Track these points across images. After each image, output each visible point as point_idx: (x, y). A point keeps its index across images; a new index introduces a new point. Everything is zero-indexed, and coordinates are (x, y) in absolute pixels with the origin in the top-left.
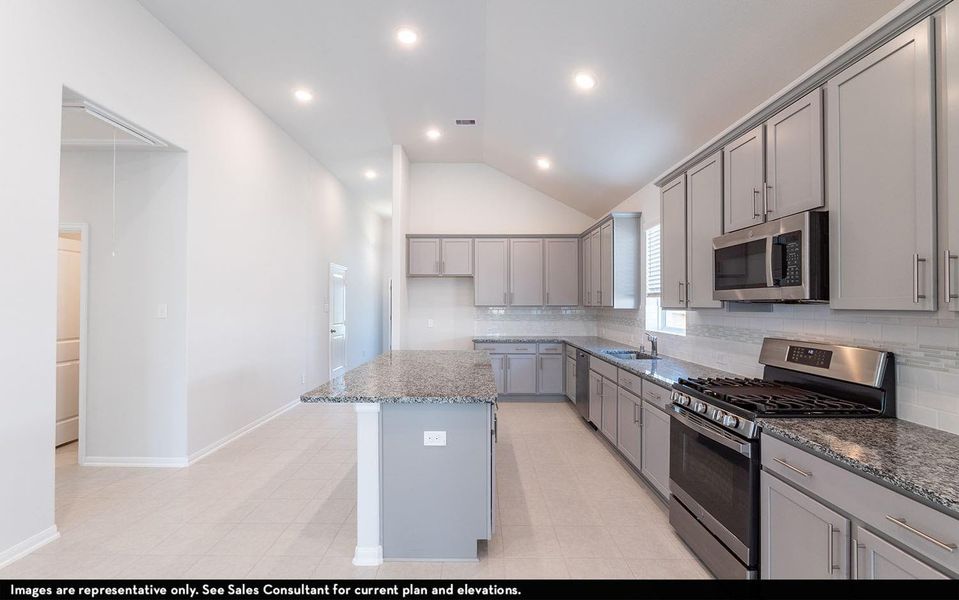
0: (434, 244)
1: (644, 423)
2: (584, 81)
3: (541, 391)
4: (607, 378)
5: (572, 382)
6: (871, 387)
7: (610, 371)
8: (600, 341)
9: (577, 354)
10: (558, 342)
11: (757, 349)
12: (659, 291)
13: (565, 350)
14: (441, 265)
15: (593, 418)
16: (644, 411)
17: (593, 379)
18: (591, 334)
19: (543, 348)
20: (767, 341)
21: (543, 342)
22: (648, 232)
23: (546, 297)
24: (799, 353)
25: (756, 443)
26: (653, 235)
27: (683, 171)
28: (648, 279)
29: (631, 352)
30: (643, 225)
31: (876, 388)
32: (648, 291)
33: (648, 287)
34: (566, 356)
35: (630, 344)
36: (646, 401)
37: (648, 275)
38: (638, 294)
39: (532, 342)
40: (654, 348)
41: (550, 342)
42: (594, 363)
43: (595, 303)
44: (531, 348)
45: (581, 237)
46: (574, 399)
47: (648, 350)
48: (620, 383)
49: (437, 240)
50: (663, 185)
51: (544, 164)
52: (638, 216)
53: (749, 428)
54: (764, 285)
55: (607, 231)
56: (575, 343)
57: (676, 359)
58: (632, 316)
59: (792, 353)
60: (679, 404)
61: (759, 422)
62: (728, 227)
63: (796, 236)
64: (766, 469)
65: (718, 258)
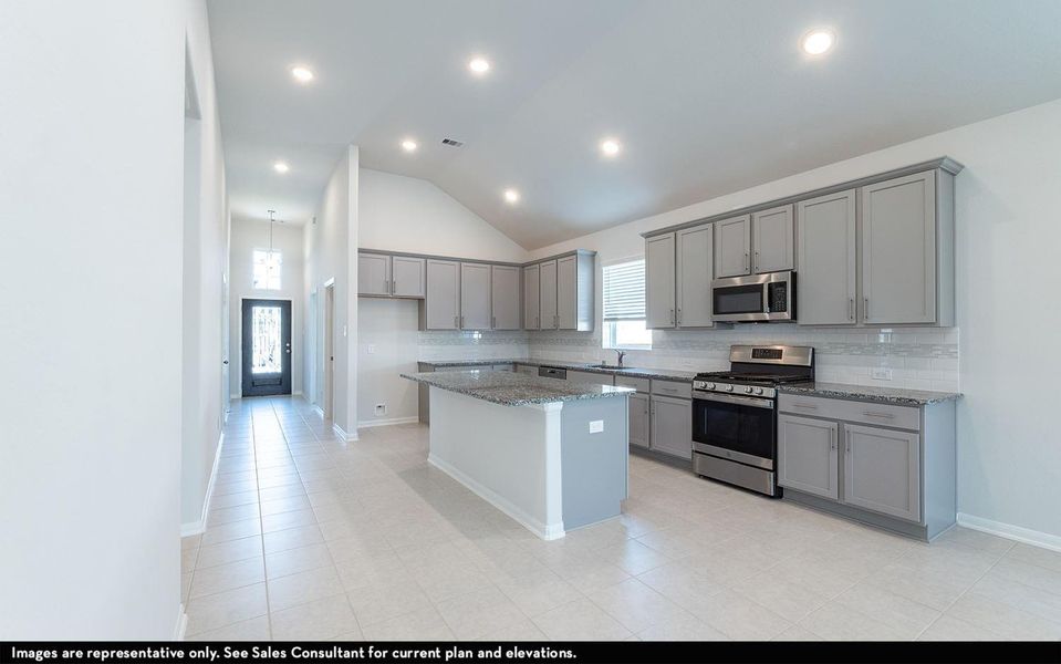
0: (384, 261)
1: (655, 412)
2: (610, 148)
9: (541, 372)
10: (510, 363)
12: (644, 316)
14: (391, 285)
16: (655, 403)
20: (735, 347)
21: (497, 363)
22: (604, 269)
23: (493, 321)
25: (775, 400)
27: (673, 230)
28: (604, 307)
30: (599, 262)
31: (809, 367)
32: (605, 317)
33: (605, 313)
36: (658, 395)
37: (604, 304)
38: (593, 319)
39: (488, 364)
40: (621, 360)
41: (503, 363)
43: (548, 327)
45: (523, 266)
47: (614, 363)
49: (388, 257)
50: (649, 237)
51: (511, 196)
52: (593, 255)
53: (770, 392)
54: (762, 311)
55: (567, 264)
58: (589, 336)
59: (756, 353)
60: (704, 390)
61: (778, 387)
62: (719, 274)
63: (783, 284)
64: (782, 413)
65: (718, 293)
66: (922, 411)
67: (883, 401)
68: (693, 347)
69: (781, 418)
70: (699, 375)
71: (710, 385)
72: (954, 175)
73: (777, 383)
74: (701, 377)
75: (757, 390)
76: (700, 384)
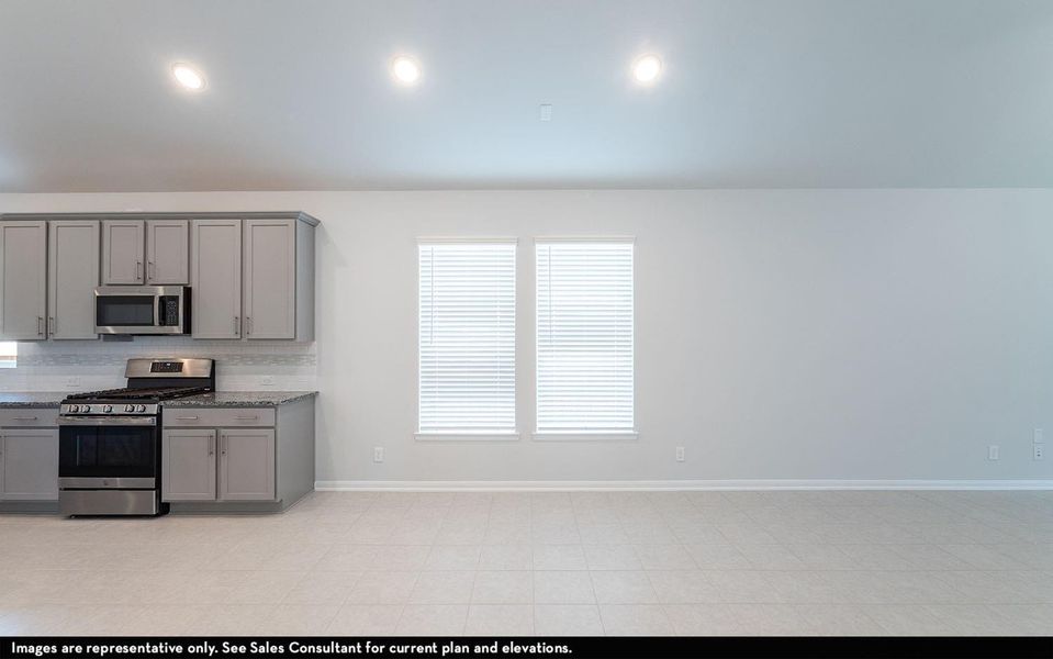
6: (203, 378)
20: (132, 361)
24: (159, 366)
25: (159, 416)
27: (43, 218)
31: (206, 378)
36: (7, 429)
50: (5, 220)
53: (153, 409)
54: (153, 324)
59: (155, 367)
60: (75, 415)
61: (162, 403)
62: (106, 280)
63: (176, 299)
64: (167, 428)
65: (102, 302)
66: (276, 410)
67: (251, 405)
68: (80, 363)
69: (165, 433)
70: (70, 397)
71: (83, 408)
72: (314, 226)
73: (162, 398)
74: (72, 399)
75: (138, 408)
76: (67, 409)
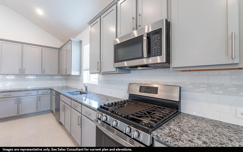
1: (83, 125)
3: (39, 110)
4: (67, 104)
5: (54, 104)
6: (176, 101)
7: (68, 101)
8: (67, 88)
9: (56, 93)
10: (48, 89)
11: (126, 87)
12: (89, 68)
13: (51, 92)
15: (62, 120)
16: (83, 120)
17: (62, 104)
18: (64, 85)
19: (40, 92)
20: (130, 84)
21: (40, 89)
22: (84, 47)
23: (43, 71)
24: (143, 89)
26: (86, 48)
27: (99, 16)
28: (84, 64)
29: (78, 91)
30: (83, 45)
31: (177, 102)
32: (84, 69)
33: (84, 67)
34: (52, 94)
35: (78, 88)
36: (84, 115)
37: (84, 63)
38: (80, 70)
39: (35, 90)
40: (86, 89)
41: (44, 89)
42: (62, 97)
43: (64, 74)
44: (35, 93)
45: (60, 49)
46: (54, 111)
47: (84, 90)
48: (72, 106)
50: (91, 24)
52: (81, 42)
55: (69, 46)
56: (55, 89)
57: (94, 93)
58: (78, 78)
59: (141, 89)
62: (119, 36)
63: (159, 32)
65: (117, 48)
